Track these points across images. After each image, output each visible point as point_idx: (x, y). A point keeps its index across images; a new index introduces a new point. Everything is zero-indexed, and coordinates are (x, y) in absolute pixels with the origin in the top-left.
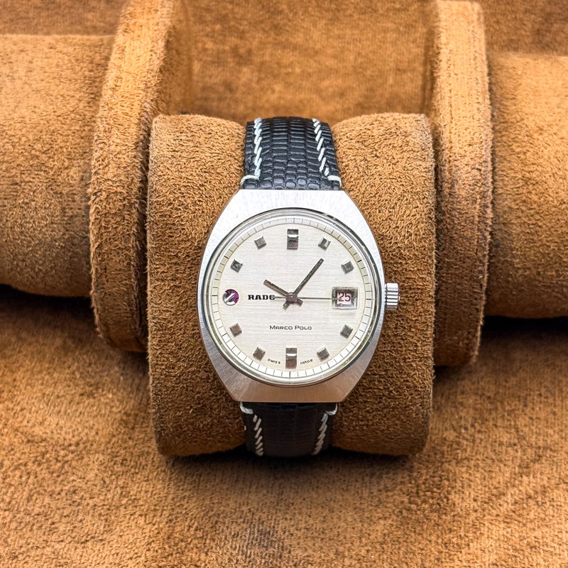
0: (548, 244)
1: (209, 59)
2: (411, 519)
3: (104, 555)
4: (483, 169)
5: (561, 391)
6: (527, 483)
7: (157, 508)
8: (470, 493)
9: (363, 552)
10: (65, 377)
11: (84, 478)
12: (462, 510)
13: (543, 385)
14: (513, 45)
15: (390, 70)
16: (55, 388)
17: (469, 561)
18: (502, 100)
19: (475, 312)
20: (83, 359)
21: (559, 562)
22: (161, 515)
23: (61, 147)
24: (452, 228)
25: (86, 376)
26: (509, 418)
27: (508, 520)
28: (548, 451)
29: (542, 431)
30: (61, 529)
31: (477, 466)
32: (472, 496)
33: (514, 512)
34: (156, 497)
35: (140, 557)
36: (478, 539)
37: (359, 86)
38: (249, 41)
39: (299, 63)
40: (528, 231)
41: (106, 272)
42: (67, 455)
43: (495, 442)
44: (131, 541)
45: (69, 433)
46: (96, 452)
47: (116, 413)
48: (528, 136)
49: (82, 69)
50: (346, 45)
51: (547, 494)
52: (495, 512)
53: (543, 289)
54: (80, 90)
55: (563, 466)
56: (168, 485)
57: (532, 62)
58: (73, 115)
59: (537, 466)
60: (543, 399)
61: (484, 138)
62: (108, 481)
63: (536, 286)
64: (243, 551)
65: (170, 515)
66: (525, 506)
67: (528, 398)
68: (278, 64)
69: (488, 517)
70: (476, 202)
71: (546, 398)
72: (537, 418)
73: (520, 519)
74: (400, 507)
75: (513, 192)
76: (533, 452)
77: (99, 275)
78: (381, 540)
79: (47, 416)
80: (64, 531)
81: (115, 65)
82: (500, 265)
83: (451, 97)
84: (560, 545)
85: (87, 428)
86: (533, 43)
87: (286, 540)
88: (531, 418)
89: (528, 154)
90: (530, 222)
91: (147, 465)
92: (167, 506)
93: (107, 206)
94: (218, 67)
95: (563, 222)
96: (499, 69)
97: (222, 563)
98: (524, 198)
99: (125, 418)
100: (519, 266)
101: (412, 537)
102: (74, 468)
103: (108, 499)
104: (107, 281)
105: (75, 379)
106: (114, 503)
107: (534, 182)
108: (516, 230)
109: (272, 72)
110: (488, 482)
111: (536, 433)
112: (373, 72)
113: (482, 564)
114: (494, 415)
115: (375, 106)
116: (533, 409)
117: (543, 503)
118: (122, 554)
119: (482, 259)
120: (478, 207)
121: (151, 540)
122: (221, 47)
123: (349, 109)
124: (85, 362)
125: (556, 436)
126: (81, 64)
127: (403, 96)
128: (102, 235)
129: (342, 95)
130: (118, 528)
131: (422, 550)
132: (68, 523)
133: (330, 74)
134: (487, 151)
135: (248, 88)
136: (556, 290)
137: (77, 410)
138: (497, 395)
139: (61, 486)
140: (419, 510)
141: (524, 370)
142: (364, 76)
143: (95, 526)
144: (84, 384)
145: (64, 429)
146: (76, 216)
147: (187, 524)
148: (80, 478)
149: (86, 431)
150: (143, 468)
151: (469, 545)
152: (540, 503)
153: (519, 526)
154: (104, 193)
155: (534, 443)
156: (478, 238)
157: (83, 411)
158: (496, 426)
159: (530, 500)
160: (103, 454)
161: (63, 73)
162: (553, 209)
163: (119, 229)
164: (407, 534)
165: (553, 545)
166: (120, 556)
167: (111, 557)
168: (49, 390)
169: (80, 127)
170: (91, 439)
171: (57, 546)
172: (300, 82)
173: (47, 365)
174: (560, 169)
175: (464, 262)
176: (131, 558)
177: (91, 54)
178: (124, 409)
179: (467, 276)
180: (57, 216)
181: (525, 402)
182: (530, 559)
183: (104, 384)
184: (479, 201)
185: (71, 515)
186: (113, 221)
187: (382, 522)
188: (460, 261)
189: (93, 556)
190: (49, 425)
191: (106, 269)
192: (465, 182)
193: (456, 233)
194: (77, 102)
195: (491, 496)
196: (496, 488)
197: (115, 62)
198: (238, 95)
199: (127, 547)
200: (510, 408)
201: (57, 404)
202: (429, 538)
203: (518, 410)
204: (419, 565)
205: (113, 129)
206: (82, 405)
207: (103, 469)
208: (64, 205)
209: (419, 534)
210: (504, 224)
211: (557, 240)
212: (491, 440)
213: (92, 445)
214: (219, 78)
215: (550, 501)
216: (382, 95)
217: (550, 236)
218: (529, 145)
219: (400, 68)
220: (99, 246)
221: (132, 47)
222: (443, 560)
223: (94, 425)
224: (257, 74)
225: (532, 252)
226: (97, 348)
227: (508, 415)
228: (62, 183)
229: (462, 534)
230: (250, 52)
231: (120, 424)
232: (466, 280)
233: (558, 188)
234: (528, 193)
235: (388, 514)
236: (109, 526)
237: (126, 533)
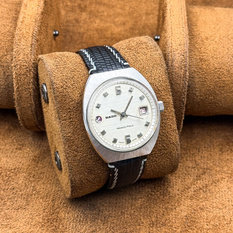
0: (210, 86)
1: (69, 9)
2: (152, 198)
3: (26, 215)
4: (185, 55)
5: (214, 146)
6: (200, 183)
7: (48, 195)
8: (176, 188)
9: (132, 212)
10: (10, 142)
11: (18, 183)
12: (173, 194)
13: (206, 143)
14: (194, 3)
15: (144, 14)
16: (5, 146)
17: (175, 215)
18: (191, 26)
19: (181, 114)
20: (17, 134)
21: (212, 215)
22: (49, 198)
23: (3, 47)
24: (172, 80)
25: (18, 141)
26: (192, 157)
27: (192, 198)
28: (208, 170)
29: (205, 162)
30: (8, 204)
31: (179, 176)
32: (177, 189)
33: (194, 195)
34: (47, 190)
35: (41, 215)
36: (179, 206)
37: (131, 20)
38: (85, 2)
39: (106, 11)
40: (202, 80)
41: (21, 98)
42: (10, 174)
43: (187, 166)
44: (37, 208)
45: (11, 165)
46: (22, 172)
47: (31, 156)
48: (201, 41)
49: (12, 14)
50: (125, 3)
51: (208, 188)
52: (186, 195)
53: (208, 104)
54: (11, 22)
55: (214, 176)
56: (52, 186)
57: (203, 10)
58: (8, 33)
59: (204, 176)
60: (206, 149)
61: (185, 42)
62: (27, 184)
63: (205, 103)
64: (83, 212)
65: (53, 198)
66: (199, 192)
67: (200, 149)
68: (97, 11)
69: (183, 197)
70: (182, 69)
71: (208, 148)
72: (204, 157)
73: (197, 198)
74: (148, 193)
75: (196, 64)
76: (202, 170)
77: (18, 100)
78: (139, 207)
79: (2, 158)
80: (9, 205)
81: (23, 12)
82: (190, 95)
83: (171, 25)
84: (213, 208)
85: (19, 162)
86: (202, 2)
87: (101, 208)
88: (201, 157)
89: (202, 48)
90: (203, 77)
91: (43, 178)
92: (52, 194)
93: (20, 71)
94: (73, 12)
95: (216, 76)
96: (190, 13)
97: (74, 217)
98: (200, 67)
99: (34, 158)
100: (198, 95)
101: (152, 206)
102: (13, 179)
103: (27, 192)
104: (22, 102)
105: (14, 142)
106: (30, 193)
107: (204, 60)
108: (197, 80)
109: (95, 15)
110: (184, 183)
111: (203, 163)
112: (136, 14)
113: (181, 216)
114: (186, 155)
115: (137, 29)
116: (202, 153)
117: (206, 191)
118: (33, 214)
119: (184, 92)
120: (183, 71)
121: (45, 208)
122: (74, 4)
123: (127, 30)
124: (18, 136)
125: (211, 164)
126: (12, 12)
127: (149, 25)
128: (19, 83)
129: (124, 24)
130: (31, 203)
131: (156, 211)
132: (11, 201)
133: (119, 16)
134: (187, 48)
135: (85, 22)
136: (213, 105)
137: (14, 155)
138: (187, 148)
139: (8, 186)
140: (155, 195)
141: (198, 137)
142: (133, 16)
143: (22, 203)
144: (17, 145)
145: (9, 163)
146: (10, 75)
147: (60, 201)
148: (16, 183)
149: (18, 164)
150: (42, 179)
151: (175, 209)
152: (205, 191)
153: (196, 201)
154: (18, 66)
155: (202, 167)
156: (183, 84)
157: (17, 156)
158: (187, 160)
159: (201, 190)
160: (25, 173)
161: (4, 16)
162: (212, 71)
163: (25, 81)
164: (150, 204)
165: (210, 208)
166: (32, 215)
167: (29, 215)
168: (3, 147)
169: (11, 38)
170: (20, 167)
171: (6, 211)
172: (106, 19)
173: (2, 137)
174: (215, 55)
175: (177, 94)
176: (37, 216)
177: (16, 7)
178: (34, 154)
179: (178, 99)
180: (2, 75)
181: (199, 150)
182: (201, 214)
183: (26, 145)
184: (183, 68)
185: (12, 198)
186: (23, 77)
187: (140, 200)
188: (175, 93)
189: (21, 215)
190: (3, 161)
191: (21, 97)
192: (178, 60)
193: (174, 82)
194: (10, 27)
195: (184, 188)
196: (187, 185)
197: (23, 11)
198: (81, 24)
199: (35, 211)
200: (192, 153)
201: (6, 153)
202: (159, 206)
203: (196, 153)
204: (155, 217)
205: (22, 39)
206: (16, 153)
207: (25, 179)
208: (5, 71)
209: (155, 204)
210: (192, 78)
211: (214, 84)
212: (185, 166)
213: (21, 169)
214: (73, 17)
215: (209, 190)
216: (140, 24)
217: (211, 82)
218: (202, 45)
219: (148, 13)
220: (17, 88)
221: (30, 4)
222: (165, 215)
223: (21, 161)
224: (89, 15)
225: (204, 89)
226: (23, 130)
227: (192, 155)
228: (4, 62)
229: (173, 204)
230: (85, 6)
231: (32, 161)
232: (177, 101)
233: (214, 63)
234: (202, 65)
235: (143, 196)
236: (28, 202)
237: (35, 206)
